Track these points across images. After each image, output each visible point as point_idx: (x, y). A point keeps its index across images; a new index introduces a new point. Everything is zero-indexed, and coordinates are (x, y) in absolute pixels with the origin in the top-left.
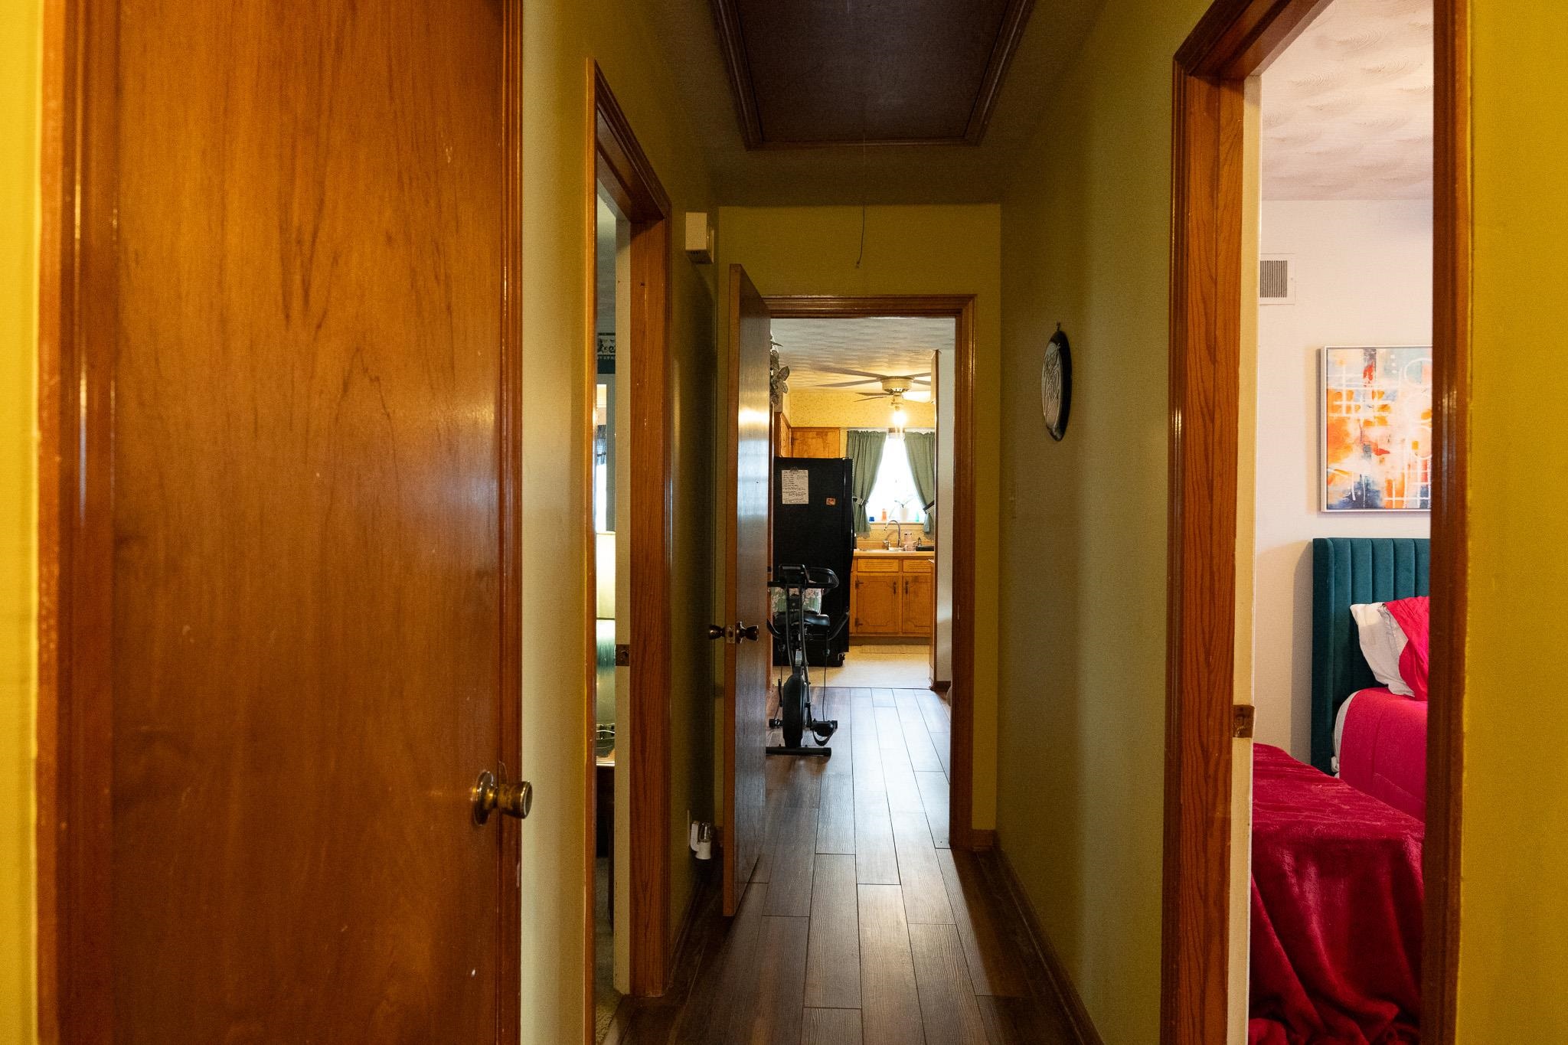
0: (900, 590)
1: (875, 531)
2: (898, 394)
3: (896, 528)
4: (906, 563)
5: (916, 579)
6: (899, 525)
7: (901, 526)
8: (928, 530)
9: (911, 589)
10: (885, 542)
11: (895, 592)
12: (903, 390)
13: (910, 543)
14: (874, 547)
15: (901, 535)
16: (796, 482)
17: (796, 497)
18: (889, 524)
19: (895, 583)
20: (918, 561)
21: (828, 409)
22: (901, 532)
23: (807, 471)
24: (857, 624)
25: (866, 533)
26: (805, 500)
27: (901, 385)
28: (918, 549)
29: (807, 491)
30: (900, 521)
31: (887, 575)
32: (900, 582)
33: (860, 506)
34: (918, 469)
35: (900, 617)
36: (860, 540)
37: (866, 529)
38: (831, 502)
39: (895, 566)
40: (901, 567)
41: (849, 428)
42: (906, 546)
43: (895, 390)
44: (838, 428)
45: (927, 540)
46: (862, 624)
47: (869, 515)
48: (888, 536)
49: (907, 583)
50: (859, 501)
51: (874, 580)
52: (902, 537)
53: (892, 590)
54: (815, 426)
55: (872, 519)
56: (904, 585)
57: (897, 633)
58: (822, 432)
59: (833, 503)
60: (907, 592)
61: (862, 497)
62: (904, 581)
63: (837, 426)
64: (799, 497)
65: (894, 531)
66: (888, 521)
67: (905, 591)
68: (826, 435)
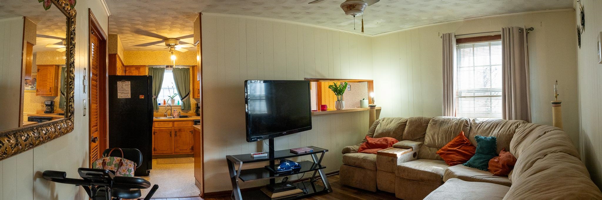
0: (173, 135)
1: (161, 110)
2: (173, 46)
3: (170, 108)
4: (175, 123)
5: (180, 130)
6: (171, 106)
7: (172, 107)
8: (183, 108)
9: (178, 135)
10: (165, 114)
11: (171, 136)
12: (175, 45)
13: (176, 114)
14: (161, 116)
15: (172, 111)
16: (124, 87)
17: (124, 95)
18: (167, 106)
19: (171, 132)
20: (181, 122)
21: (140, 57)
22: (172, 109)
23: (130, 82)
24: (154, 150)
25: (157, 110)
26: (129, 96)
27: (174, 42)
28: (180, 117)
29: (130, 92)
30: (172, 105)
31: (167, 128)
32: (173, 130)
33: (155, 99)
34: (178, 83)
35: (173, 147)
36: (155, 113)
37: (157, 109)
38: (142, 97)
39: (170, 125)
40: (173, 125)
41: (149, 66)
42: (174, 115)
43: (171, 45)
44: (145, 66)
45: (183, 112)
46: (156, 150)
47: (158, 102)
48: (166, 111)
49: (176, 132)
50: (154, 97)
51: (161, 131)
52: (173, 112)
53: (169, 135)
54: (135, 65)
55: (160, 104)
56: (175, 133)
57: (172, 153)
58: (138, 67)
59: (143, 98)
60: (176, 136)
61: (155, 95)
62: (175, 131)
63: (144, 65)
64: (126, 95)
65: (169, 109)
66: (166, 105)
67: (175, 135)
68: (140, 69)
